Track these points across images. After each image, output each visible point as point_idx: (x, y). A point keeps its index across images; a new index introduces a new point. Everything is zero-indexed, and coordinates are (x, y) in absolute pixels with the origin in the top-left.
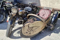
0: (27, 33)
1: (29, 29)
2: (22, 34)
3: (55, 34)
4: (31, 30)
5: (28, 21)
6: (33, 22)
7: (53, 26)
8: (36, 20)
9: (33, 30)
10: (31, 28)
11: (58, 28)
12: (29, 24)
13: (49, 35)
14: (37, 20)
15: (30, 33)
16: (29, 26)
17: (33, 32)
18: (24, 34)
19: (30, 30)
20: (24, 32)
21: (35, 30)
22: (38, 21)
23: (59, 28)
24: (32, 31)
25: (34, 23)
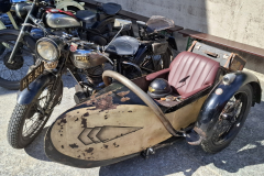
0: (74, 146)
1: (86, 134)
2: (50, 148)
3: (217, 171)
4: (96, 139)
5: (88, 102)
6: (107, 107)
7: (204, 133)
8: (123, 99)
9: (107, 140)
10: (96, 132)
11: (246, 148)
12: (86, 115)
13: (188, 171)
14: (128, 99)
15: (90, 150)
16: (84, 122)
17: (106, 147)
18: (61, 151)
19: (91, 139)
20: (61, 144)
21: (118, 141)
22: (131, 107)
23: (254, 146)
24: (101, 144)
25: (111, 111)
